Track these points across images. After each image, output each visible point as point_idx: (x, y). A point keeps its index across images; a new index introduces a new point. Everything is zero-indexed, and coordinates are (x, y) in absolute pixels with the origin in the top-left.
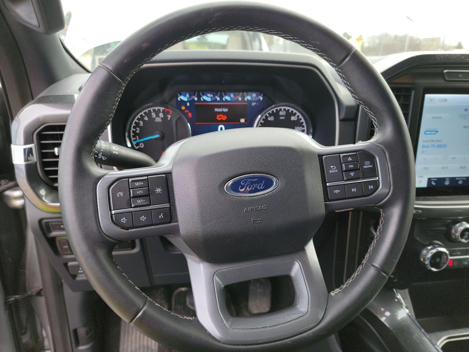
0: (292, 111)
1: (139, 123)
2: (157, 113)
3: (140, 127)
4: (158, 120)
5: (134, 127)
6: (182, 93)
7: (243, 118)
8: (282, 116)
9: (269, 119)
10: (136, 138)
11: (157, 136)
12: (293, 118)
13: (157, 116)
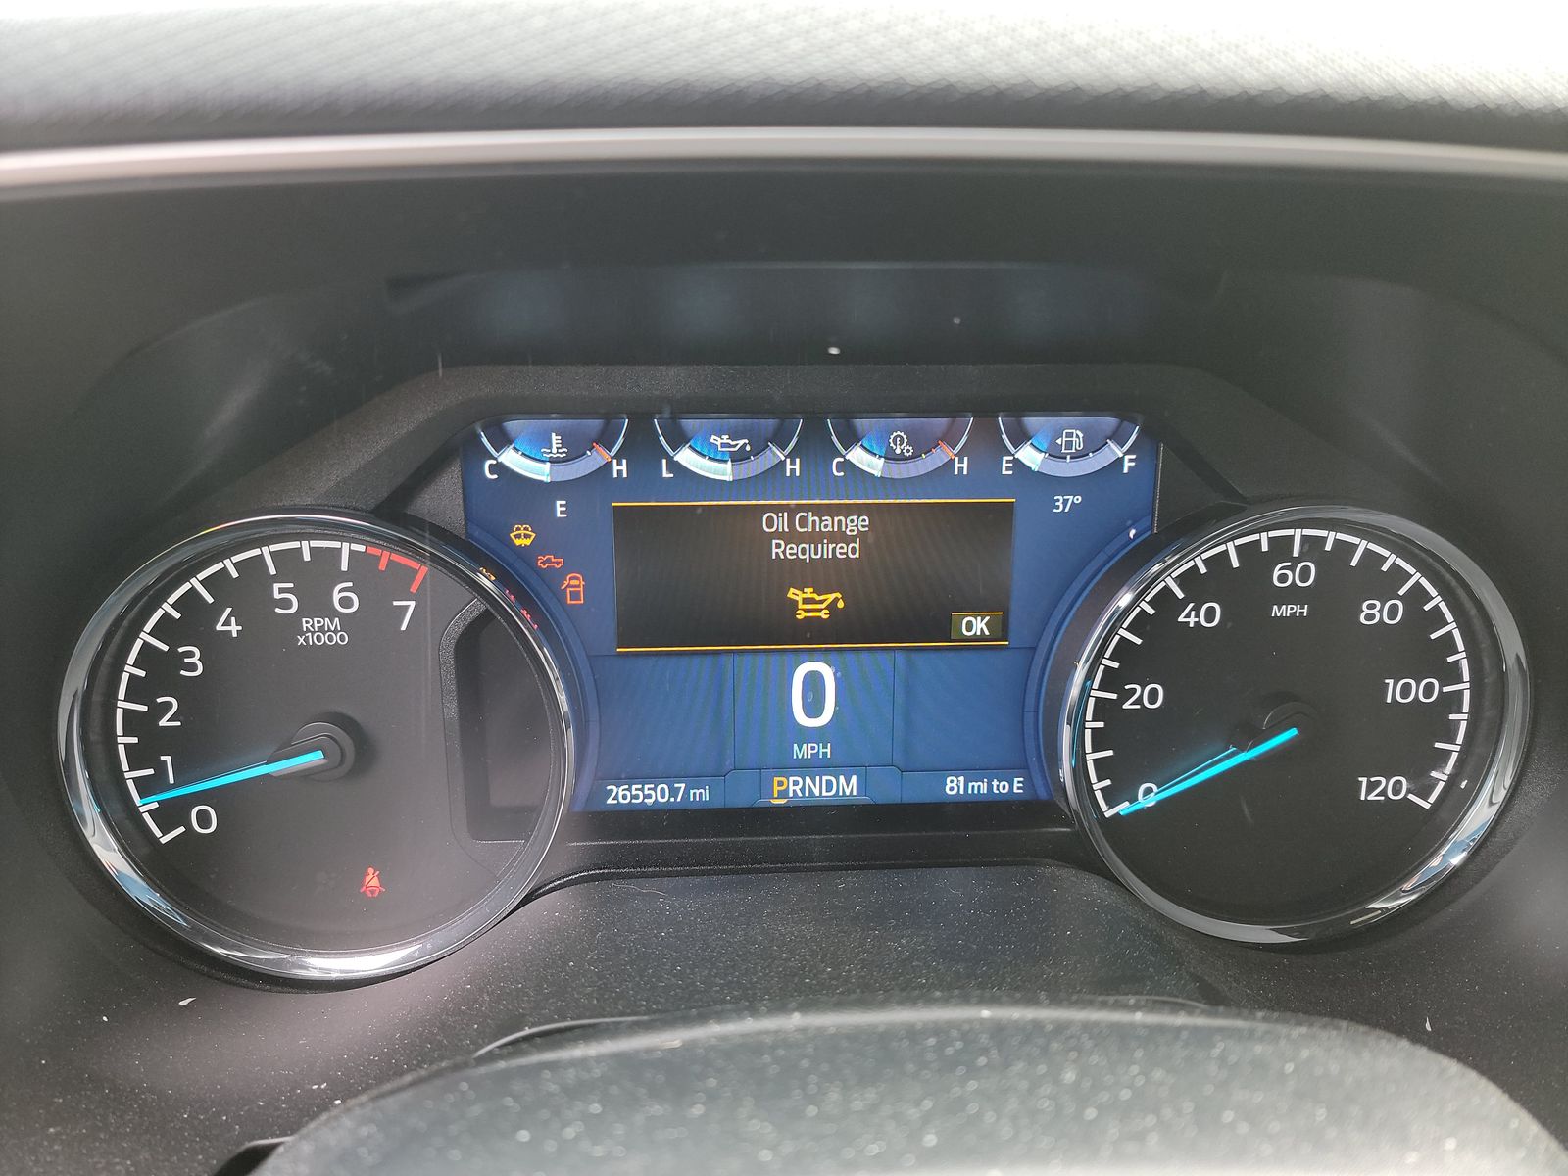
0: (1372, 559)
1: (176, 661)
2: (314, 578)
3: (182, 689)
4: (320, 632)
5: (136, 691)
6: (512, 426)
7: (977, 607)
8: (1292, 595)
9: (1188, 618)
10: (161, 768)
11: (315, 758)
12: (1374, 612)
13: (316, 603)
